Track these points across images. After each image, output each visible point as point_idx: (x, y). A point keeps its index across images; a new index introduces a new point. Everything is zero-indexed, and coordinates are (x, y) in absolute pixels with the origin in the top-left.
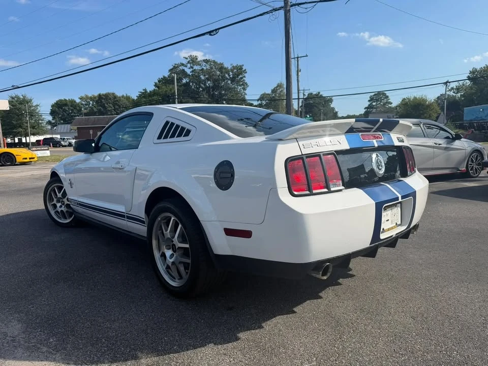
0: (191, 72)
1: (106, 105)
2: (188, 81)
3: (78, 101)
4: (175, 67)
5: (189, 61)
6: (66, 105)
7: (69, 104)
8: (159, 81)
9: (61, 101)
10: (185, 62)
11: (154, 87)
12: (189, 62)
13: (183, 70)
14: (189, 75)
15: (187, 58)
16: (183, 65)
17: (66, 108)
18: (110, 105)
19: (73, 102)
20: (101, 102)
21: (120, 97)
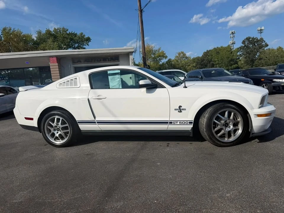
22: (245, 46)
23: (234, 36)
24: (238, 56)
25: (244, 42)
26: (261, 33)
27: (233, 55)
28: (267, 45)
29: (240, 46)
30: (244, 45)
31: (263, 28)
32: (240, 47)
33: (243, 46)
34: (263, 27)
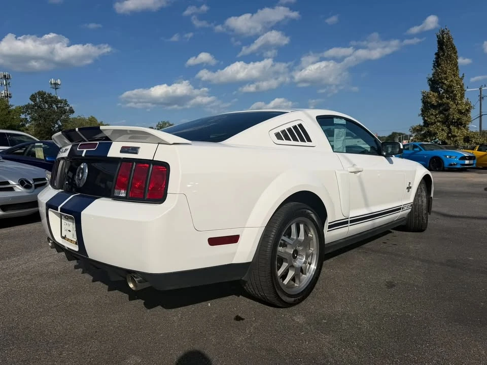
22: (36, 105)
23: (9, 84)
24: (21, 121)
25: (33, 98)
26: (56, 89)
27: (13, 118)
28: (72, 111)
29: (27, 104)
30: (33, 103)
31: (59, 82)
32: (26, 106)
33: (31, 104)
34: (59, 80)
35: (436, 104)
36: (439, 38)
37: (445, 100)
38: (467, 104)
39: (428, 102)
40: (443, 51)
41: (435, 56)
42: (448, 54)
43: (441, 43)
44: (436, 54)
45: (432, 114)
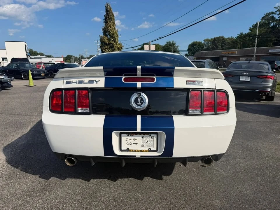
0: (278, 17)
1: (217, 44)
2: (275, 24)
3: (203, 42)
4: (266, 15)
5: (279, 9)
6: (196, 45)
7: (198, 44)
8: (253, 27)
9: (194, 42)
10: (275, 10)
11: (249, 31)
12: (278, 11)
13: (273, 17)
14: (277, 20)
15: (277, 8)
16: (273, 13)
17: (196, 46)
18: (220, 44)
19: (200, 43)
20: (215, 42)
21: (226, 39)
35: (107, 43)
36: (106, 8)
37: (111, 41)
38: (120, 44)
39: (103, 41)
40: (108, 15)
41: (104, 17)
42: (110, 17)
43: (107, 10)
44: (105, 16)
45: (106, 48)
